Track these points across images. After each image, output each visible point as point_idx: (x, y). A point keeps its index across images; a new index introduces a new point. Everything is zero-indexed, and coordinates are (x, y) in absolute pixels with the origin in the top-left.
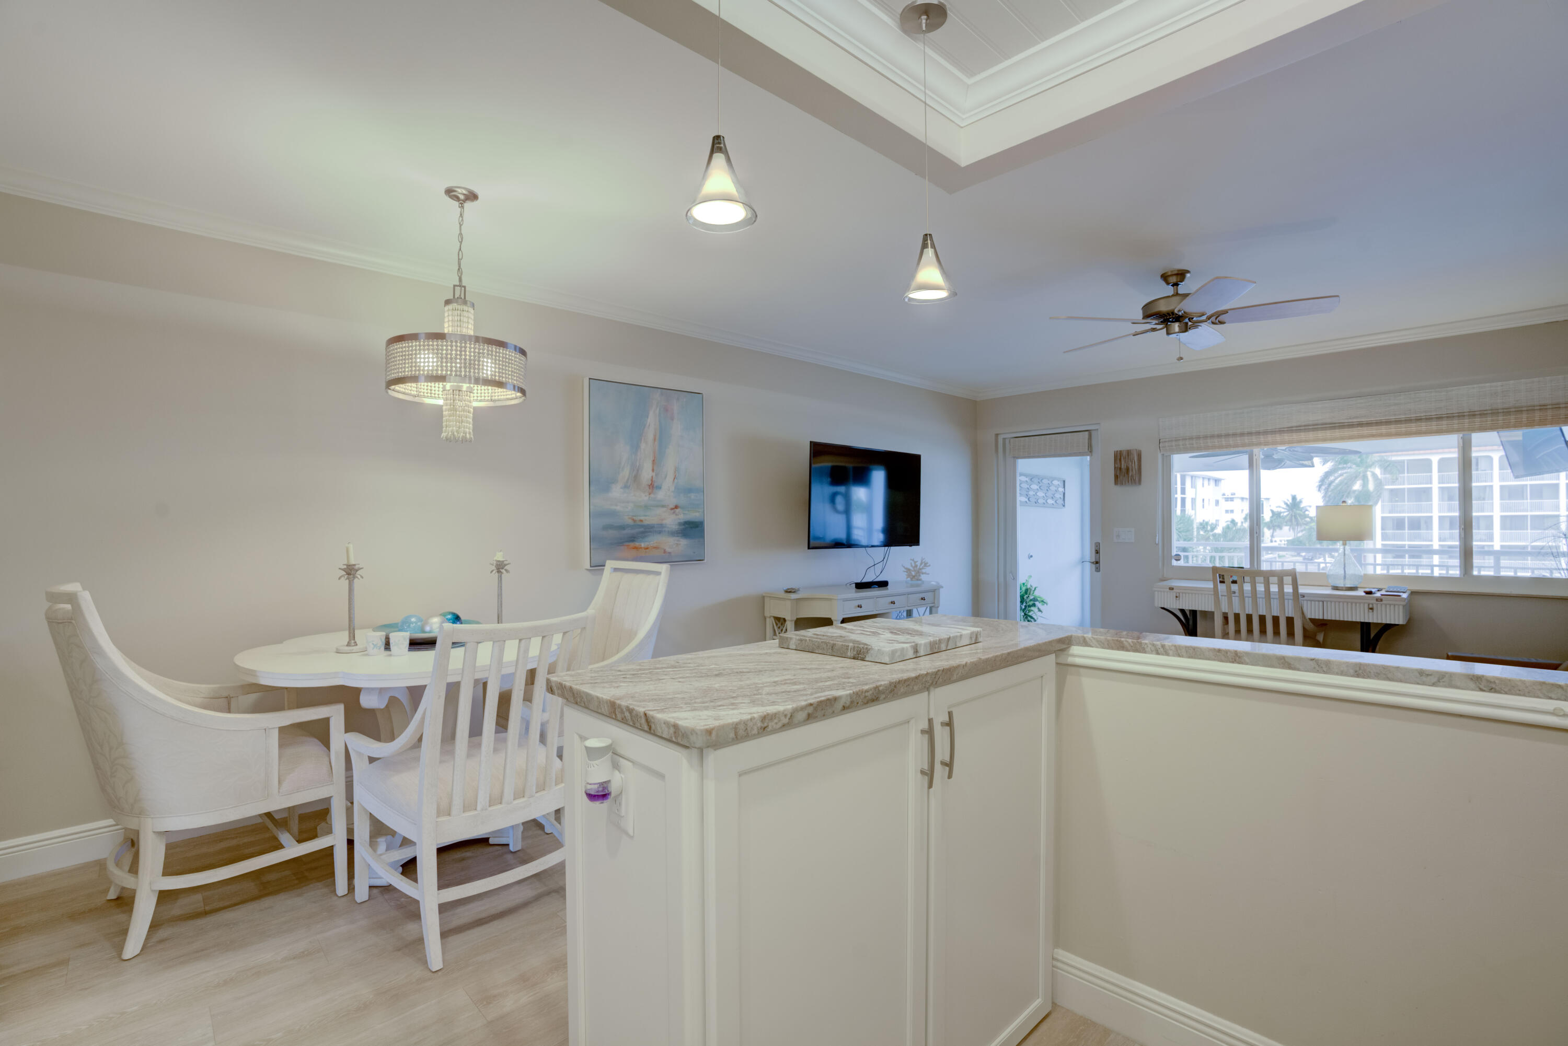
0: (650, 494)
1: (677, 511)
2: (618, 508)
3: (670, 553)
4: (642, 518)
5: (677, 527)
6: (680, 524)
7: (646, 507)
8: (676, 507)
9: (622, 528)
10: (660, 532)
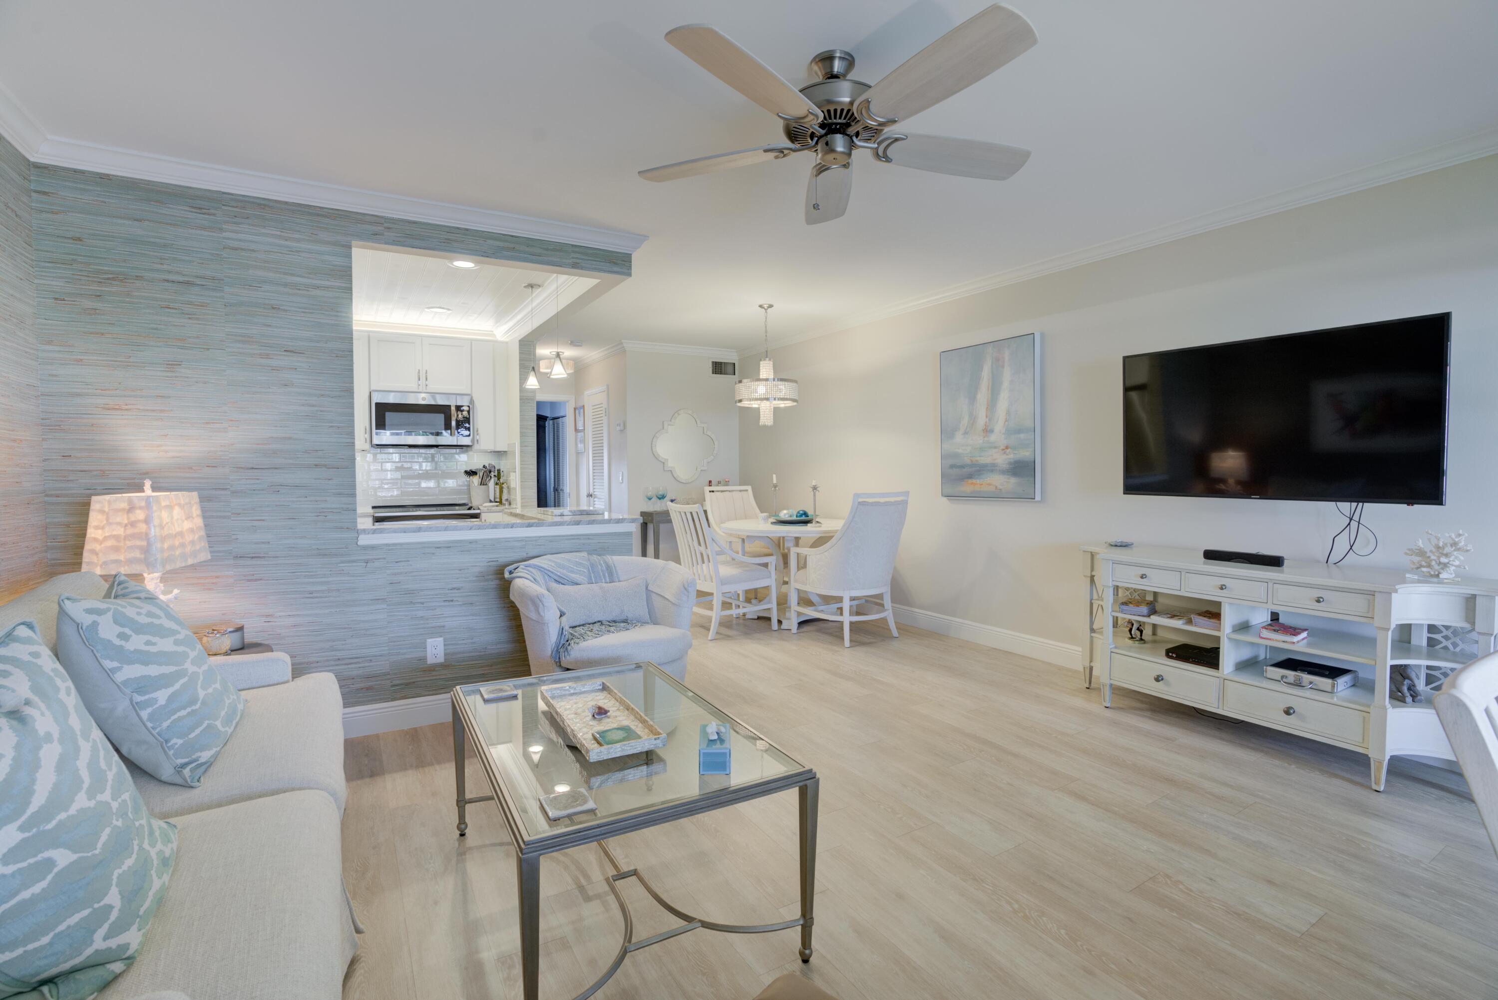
0: (984, 437)
1: (1008, 451)
2: (960, 451)
3: (1000, 489)
4: (978, 458)
5: (1008, 466)
6: (1010, 463)
7: (982, 449)
8: (1007, 448)
9: (962, 467)
10: (992, 471)
